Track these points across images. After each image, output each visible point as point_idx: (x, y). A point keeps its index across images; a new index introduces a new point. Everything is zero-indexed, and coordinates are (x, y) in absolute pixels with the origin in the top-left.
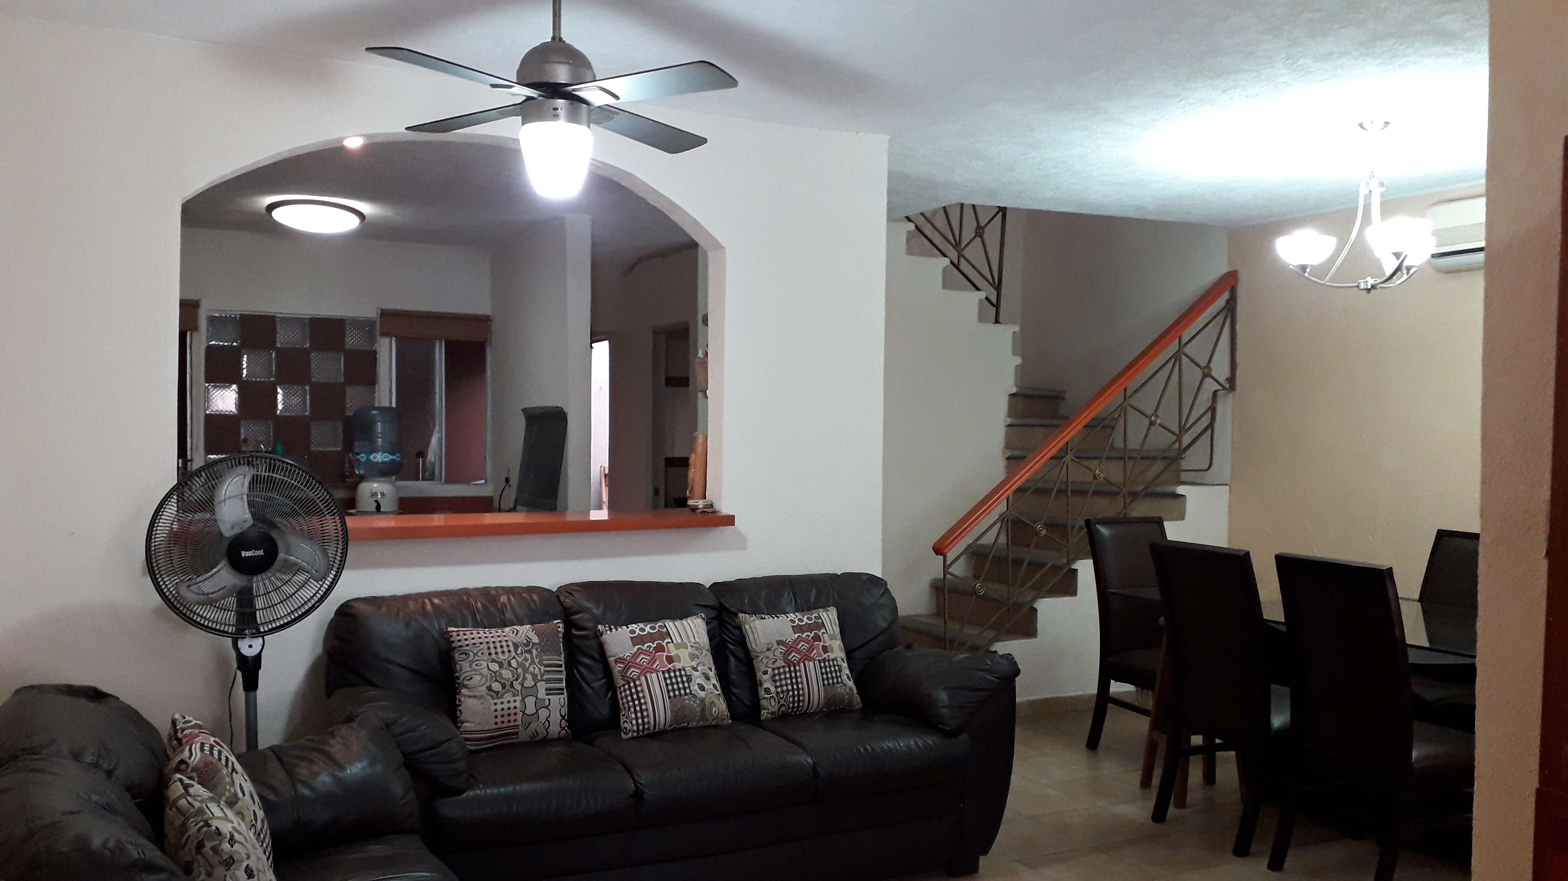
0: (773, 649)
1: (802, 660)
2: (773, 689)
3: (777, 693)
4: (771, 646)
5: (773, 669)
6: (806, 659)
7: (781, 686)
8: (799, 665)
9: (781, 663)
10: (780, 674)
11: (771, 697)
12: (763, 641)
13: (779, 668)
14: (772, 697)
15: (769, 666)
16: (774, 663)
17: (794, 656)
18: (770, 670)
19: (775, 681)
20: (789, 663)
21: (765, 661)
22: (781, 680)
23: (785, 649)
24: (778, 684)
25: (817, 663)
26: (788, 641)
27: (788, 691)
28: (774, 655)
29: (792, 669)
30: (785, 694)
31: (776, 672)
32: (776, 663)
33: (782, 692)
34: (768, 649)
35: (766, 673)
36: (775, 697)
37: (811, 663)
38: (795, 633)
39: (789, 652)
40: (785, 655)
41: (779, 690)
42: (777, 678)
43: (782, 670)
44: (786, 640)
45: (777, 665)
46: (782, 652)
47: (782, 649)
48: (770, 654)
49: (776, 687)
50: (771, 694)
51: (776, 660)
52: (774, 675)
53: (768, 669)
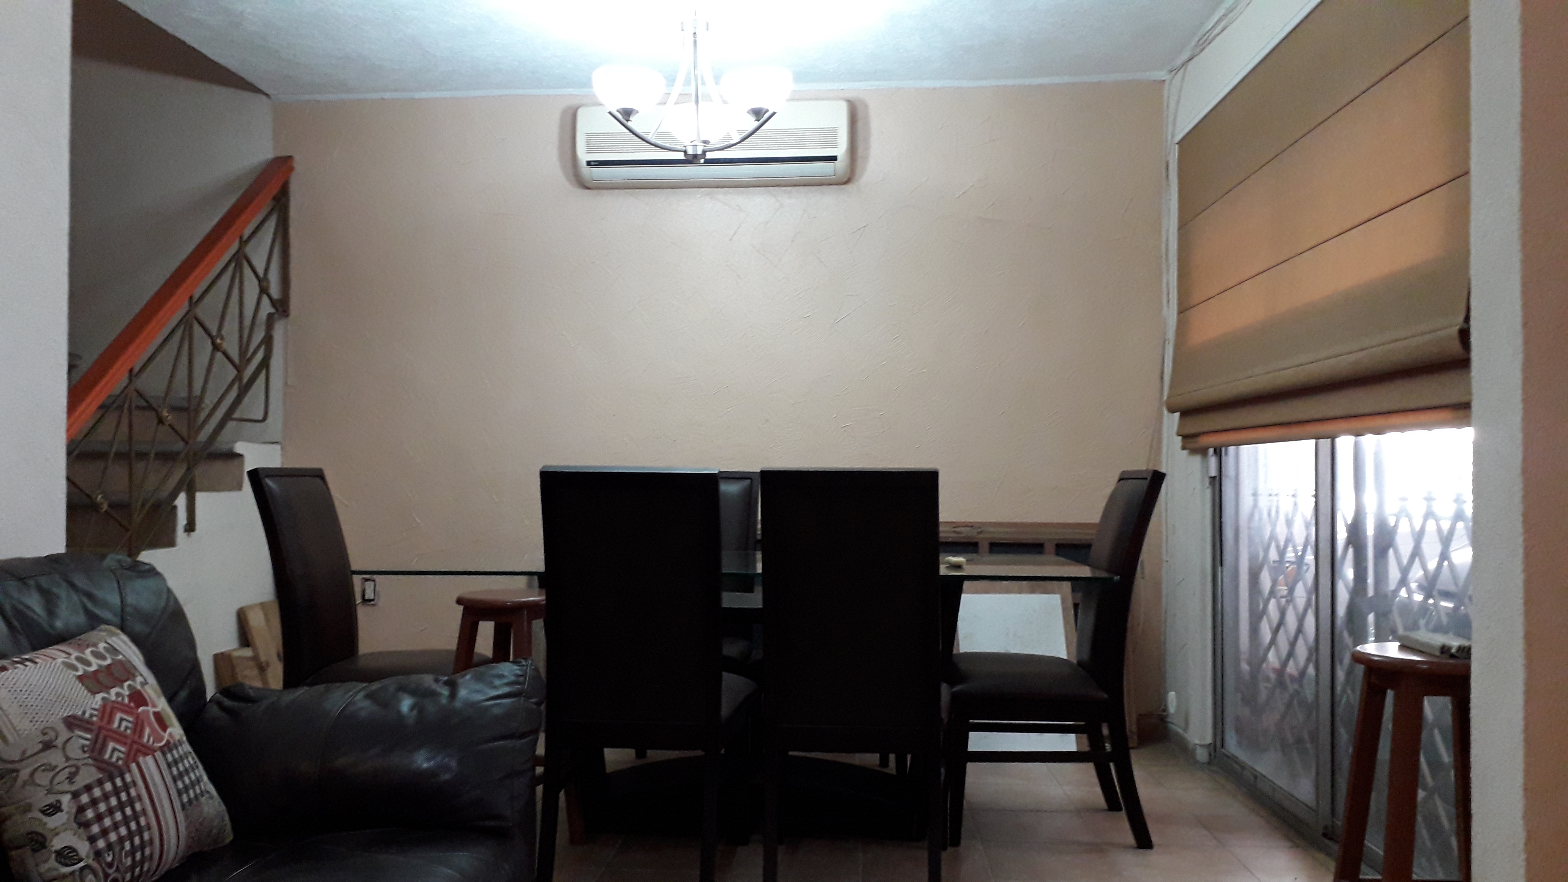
0: (59, 742)
1: (131, 757)
2: (83, 848)
3: (98, 854)
4: (52, 734)
5: (76, 795)
6: (138, 751)
7: (105, 832)
8: (130, 771)
9: (88, 775)
10: (94, 802)
11: (82, 869)
12: (25, 726)
13: (88, 788)
14: (87, 867)
15: (60, 788)
16: (71, 778)
17: (114, 752)
18: (66, 799)
19: (86, 825)
20: (110, 771)
21: (43, 779)
22: (99, 818)
23: (89, 736)
24: (95, 829)
25: (158, 754)
26: (87, 715)
27: (121, 840)
28: (68, 759)
29: (119, 782)
30: (117, 849)
31: (85, 799)
32: (78, 778)
33: (110, 846)
34: (48, 746)
35: (55, 809)
36: (95, 865)
37: (149, 759)
38: (94, 693)
39: (100, 740)
40: (96, 750)
41: (101, 844)
42: (90, 814)
43: (97, 792)
44: (84, 713)
45: (81, 781)
46: (83, 746)
47: (83, 738)
48: (55, 758)
49: (92, 840)
50: (81, 860)
51: (78, 769)
52: (81, 810)
53: (59, 797)
